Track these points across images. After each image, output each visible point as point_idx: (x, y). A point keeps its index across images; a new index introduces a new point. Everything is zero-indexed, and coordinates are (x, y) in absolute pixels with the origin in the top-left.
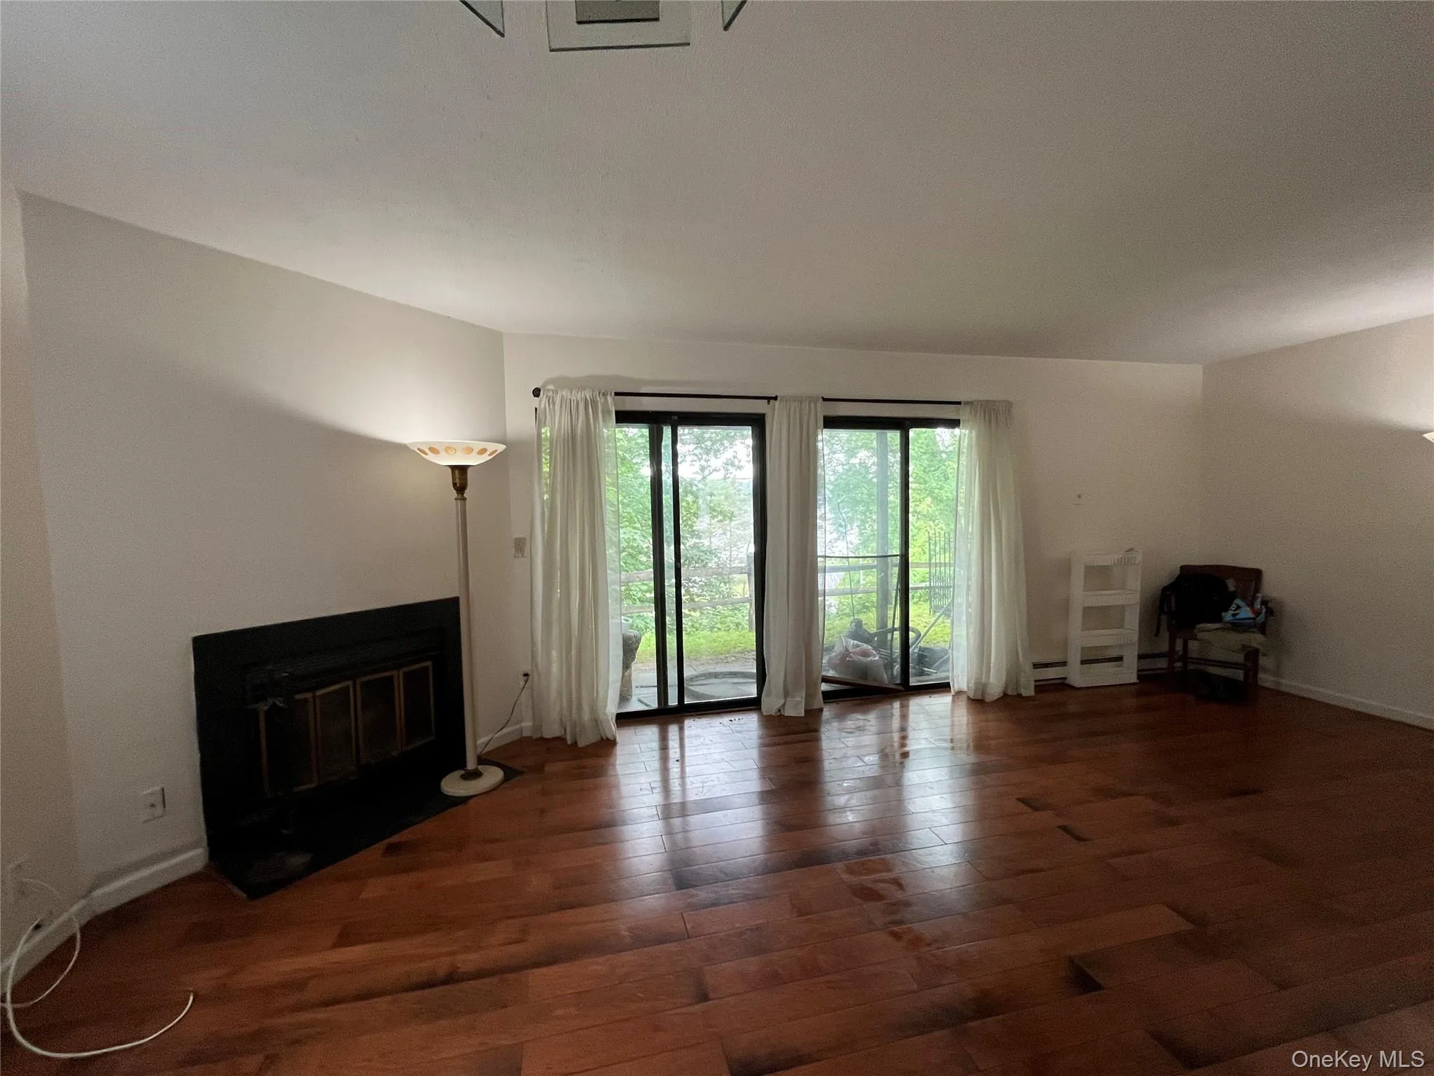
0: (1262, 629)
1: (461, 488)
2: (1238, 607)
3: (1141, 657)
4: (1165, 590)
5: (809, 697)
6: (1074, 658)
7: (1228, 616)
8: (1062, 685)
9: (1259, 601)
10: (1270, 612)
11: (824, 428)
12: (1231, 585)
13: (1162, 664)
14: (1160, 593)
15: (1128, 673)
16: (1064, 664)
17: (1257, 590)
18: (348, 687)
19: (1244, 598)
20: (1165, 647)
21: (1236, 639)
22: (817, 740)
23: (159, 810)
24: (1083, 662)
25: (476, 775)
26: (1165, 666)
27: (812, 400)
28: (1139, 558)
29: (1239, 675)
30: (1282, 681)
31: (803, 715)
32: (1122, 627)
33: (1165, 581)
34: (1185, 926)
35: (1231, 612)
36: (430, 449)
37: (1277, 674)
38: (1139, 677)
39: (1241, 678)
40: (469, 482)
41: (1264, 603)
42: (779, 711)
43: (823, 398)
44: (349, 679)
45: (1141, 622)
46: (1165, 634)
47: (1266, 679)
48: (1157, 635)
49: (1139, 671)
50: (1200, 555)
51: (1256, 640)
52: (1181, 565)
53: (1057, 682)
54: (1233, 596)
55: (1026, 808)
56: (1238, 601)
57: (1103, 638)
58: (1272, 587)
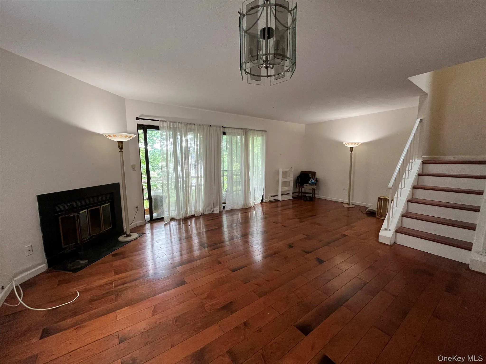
0: (316, 184)
1: (121, 148)
2: (312, 180)
3: (293, 193)
4: (298, 177)
5: (220, 208)
6: (280, 194)
7: (310, 182)
8: (277, 201)
9: (315, 179)
10: (317, 181)
11: (223, 135)
12: (310, 175)
13: (297, 194)
14: (297, 178)
15: (290, 197)
16: (278, 195)
17: (315, 176)
18: (86, 211)
19: (312, 178)
20: (298, 191)
21: (311, 187)
22: (222, 218)
23: (31, 252)
24: (282, 195)
25: (129, 236)
26: (298, 195)
27: (220, 127)
28: (293, 170)
29: (311, 195)
30: (319, 196)
31: (219, 212)
32: (289, 186)
33: (297, 175)
34: (305, 236)
35: (310, 181)
36: (109, 135)
37: (318, 194)
38: (293, 198)
39: (312, 196)
40: (124, 146)
41: (316, 179)
42: (212, 212)
43: (222, 127)
44: (86, 209)
45: (293, 185)
46: (298, 187)
47: (316, 196)
48: (296, 187)
49: (293, 196)
50: (305, 169)
51: (314, 187)
52: (301, 171)
53: (276, 200)
54: (310, 178)
55: (275, 224)
56: (311, 179)
57: (286, 189)
58: (318, 175)
